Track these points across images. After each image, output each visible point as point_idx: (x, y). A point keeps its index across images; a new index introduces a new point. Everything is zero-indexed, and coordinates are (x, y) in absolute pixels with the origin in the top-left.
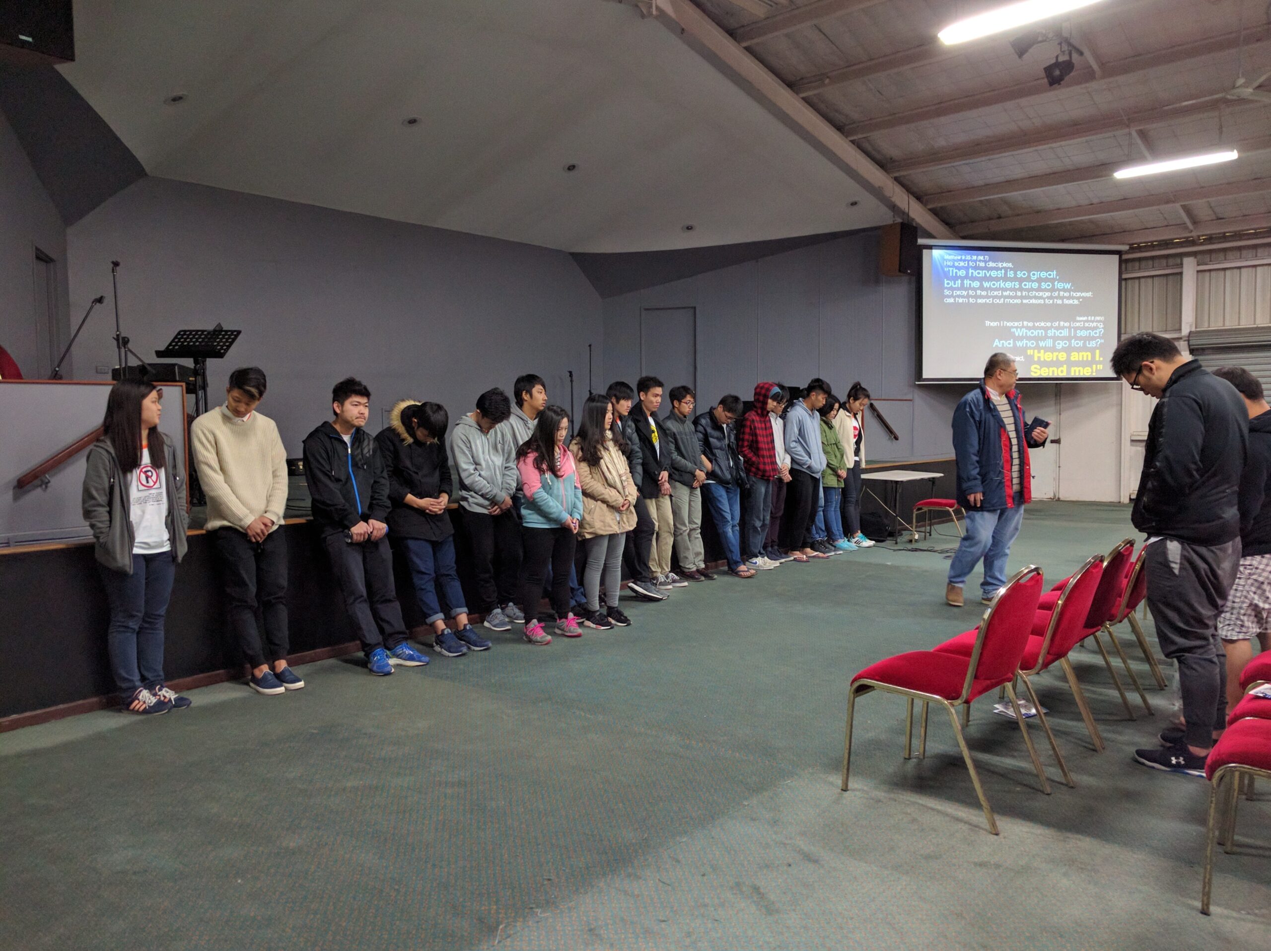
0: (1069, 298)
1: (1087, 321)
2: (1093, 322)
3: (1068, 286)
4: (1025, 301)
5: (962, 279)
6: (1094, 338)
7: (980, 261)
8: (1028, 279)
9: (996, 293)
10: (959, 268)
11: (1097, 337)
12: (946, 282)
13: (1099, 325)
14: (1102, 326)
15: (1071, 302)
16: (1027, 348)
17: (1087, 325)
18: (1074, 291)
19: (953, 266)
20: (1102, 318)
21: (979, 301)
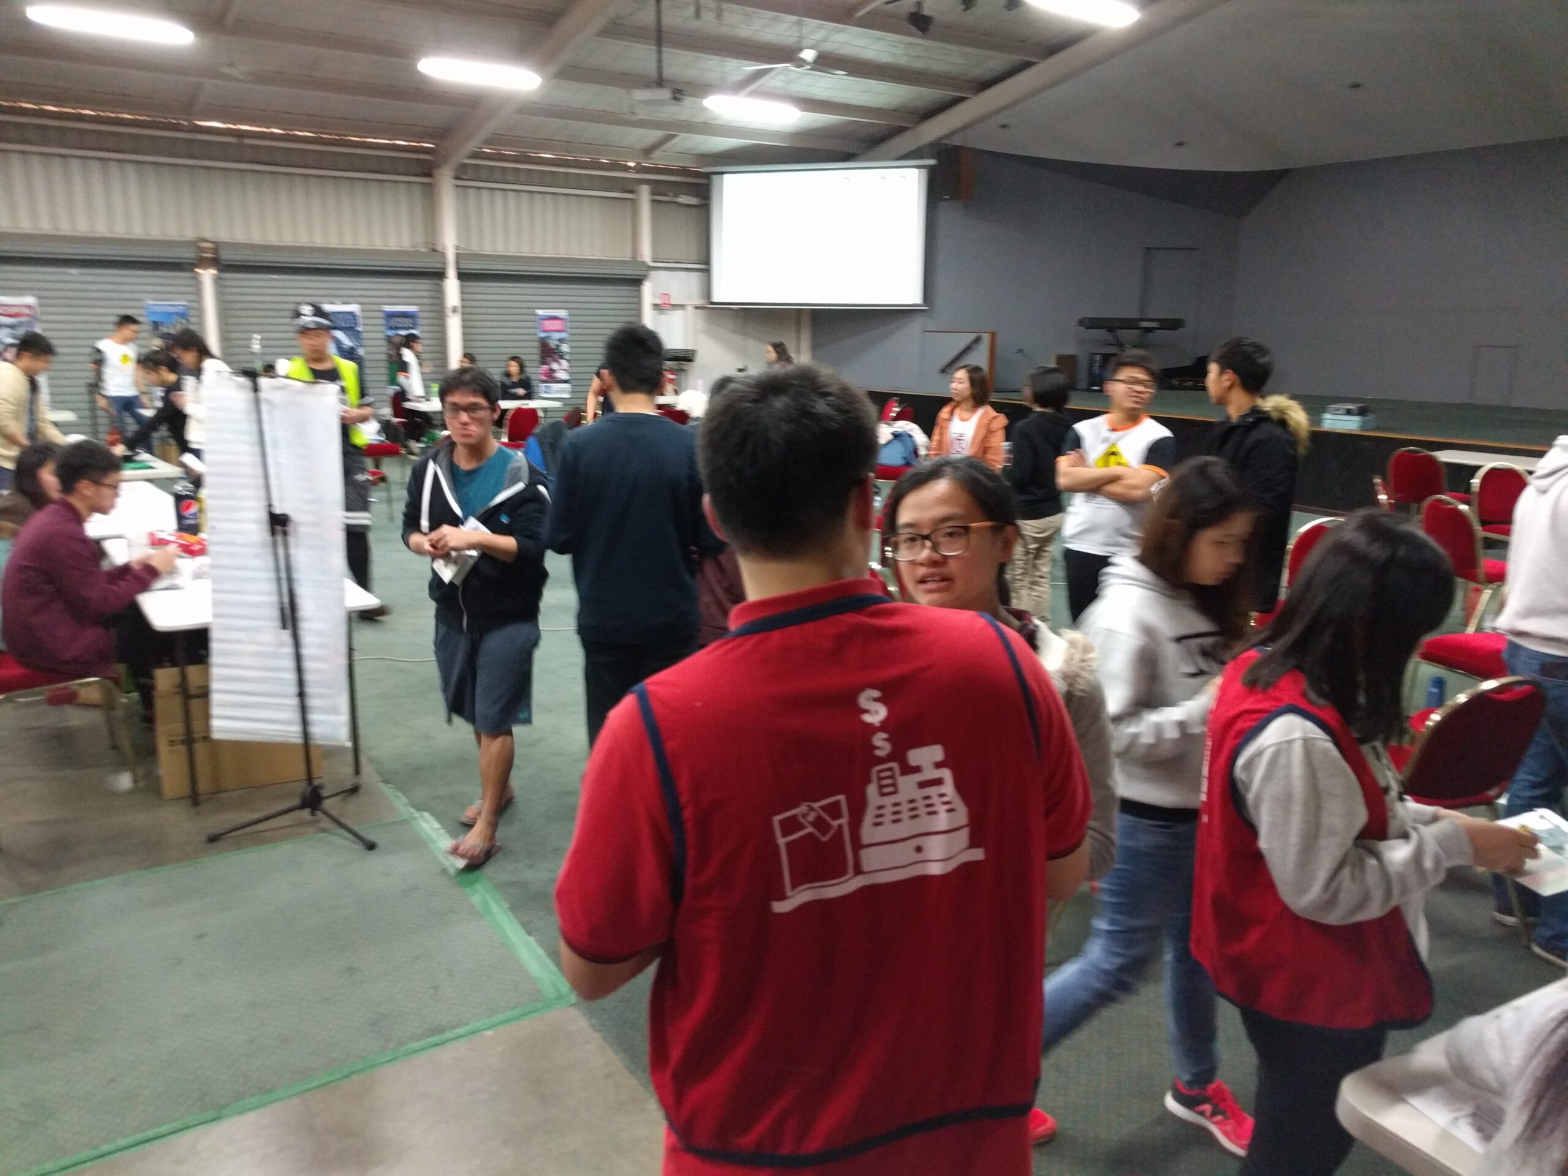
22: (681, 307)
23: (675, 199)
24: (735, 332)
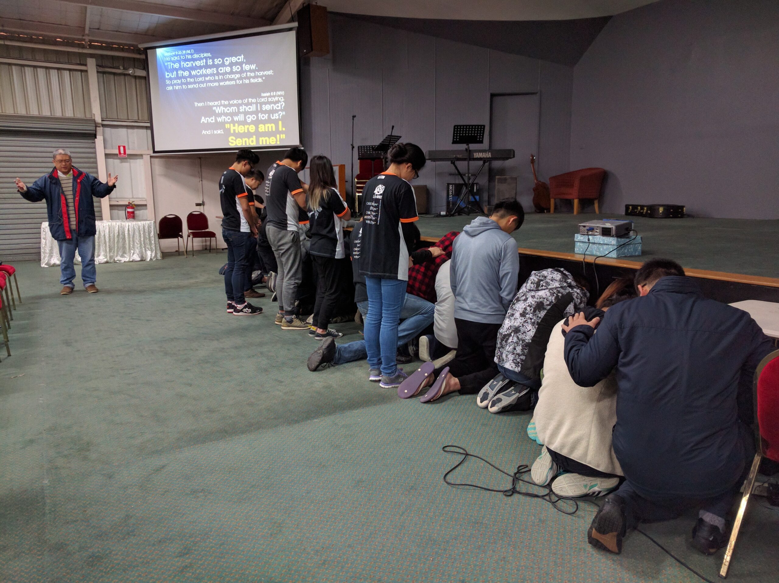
0: (254, 77)
1: (270, 96)
2: (274, 96)
3: (253, 67)
4: (222, 84)
5: (177, 70)
6: (276, 111)
7: (188, 54)
8: (223, 65)
9: (200, 79)
10: (174, 62)
11: (279, 110)
12: (167, 74)
13: (280, 99)
14: (283, 100)
15: (256, 80)
16: (224, 123)
17: (270, 100)
18: (258, 71)
19: (171, 61)
20: (282, 93)
21: (190, 86)
22: (141, 156)
23: (126, 72)
24: (193, 175)
